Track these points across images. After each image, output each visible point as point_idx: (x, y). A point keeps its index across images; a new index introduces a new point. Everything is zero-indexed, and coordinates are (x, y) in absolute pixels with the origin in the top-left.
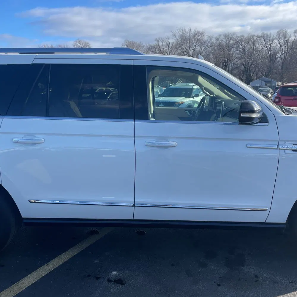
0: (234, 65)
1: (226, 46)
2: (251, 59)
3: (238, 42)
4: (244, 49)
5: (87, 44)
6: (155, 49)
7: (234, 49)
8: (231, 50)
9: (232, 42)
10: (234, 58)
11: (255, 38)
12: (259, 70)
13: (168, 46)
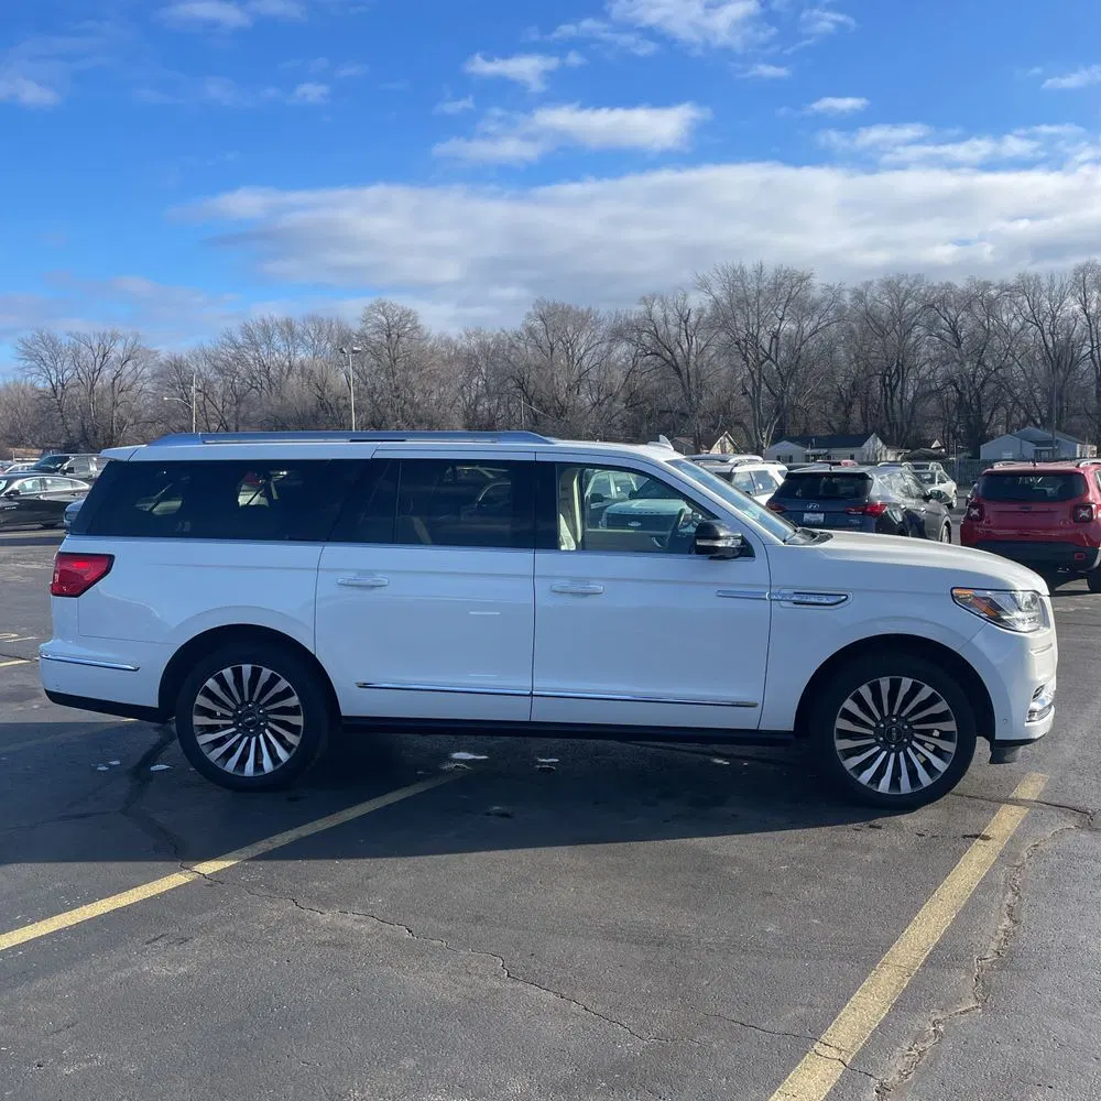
0: (921, 384)
1: (891, 318)
2: (980, 363)
3: (932, 306)
4: (954, 331)
5: (408, 315)
6: (641, 332)
7: (918, 330)
8: (910, 331)
9: (910, 306)
10: (921, 360)
11: (993, 293)
12: (1016, 400)
13: (685, 322)
